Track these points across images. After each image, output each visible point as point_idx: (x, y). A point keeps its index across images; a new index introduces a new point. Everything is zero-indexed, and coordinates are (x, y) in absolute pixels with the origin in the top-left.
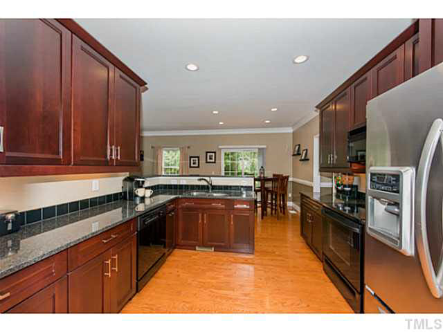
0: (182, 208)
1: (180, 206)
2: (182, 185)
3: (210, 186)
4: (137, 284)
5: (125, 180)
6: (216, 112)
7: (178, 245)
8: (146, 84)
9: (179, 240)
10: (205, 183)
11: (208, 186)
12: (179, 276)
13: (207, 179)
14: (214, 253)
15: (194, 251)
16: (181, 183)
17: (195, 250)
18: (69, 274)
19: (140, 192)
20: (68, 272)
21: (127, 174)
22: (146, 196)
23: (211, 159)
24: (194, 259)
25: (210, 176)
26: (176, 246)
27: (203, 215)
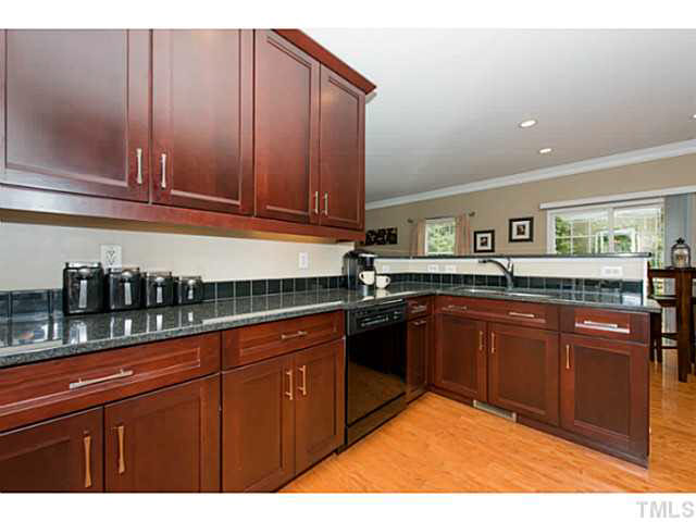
0: (445, 315)
1: (438, 311)
2: (449, 275)
3: (508, 277)
4: (346, 431)
5: (346, 256)
6: (530, 123)
7: (433, 385)
8: (375, 87)
9: (439, 378)
10: (499, 272)
11: (504, 278)
12: (427, 446)
13: (504, 262)
14: (515, 426)
15: (466, 408)
16: (447, 272)
17: (472, 405)
18: (223, 373)
19: (368, 277)
20: (221, 369)
21: (350, 247)
22: (378, 285)
23: (520, 232)
24: (466, 423)
25: (508, 257)
26: (430, 386)
27: (487, 335)
